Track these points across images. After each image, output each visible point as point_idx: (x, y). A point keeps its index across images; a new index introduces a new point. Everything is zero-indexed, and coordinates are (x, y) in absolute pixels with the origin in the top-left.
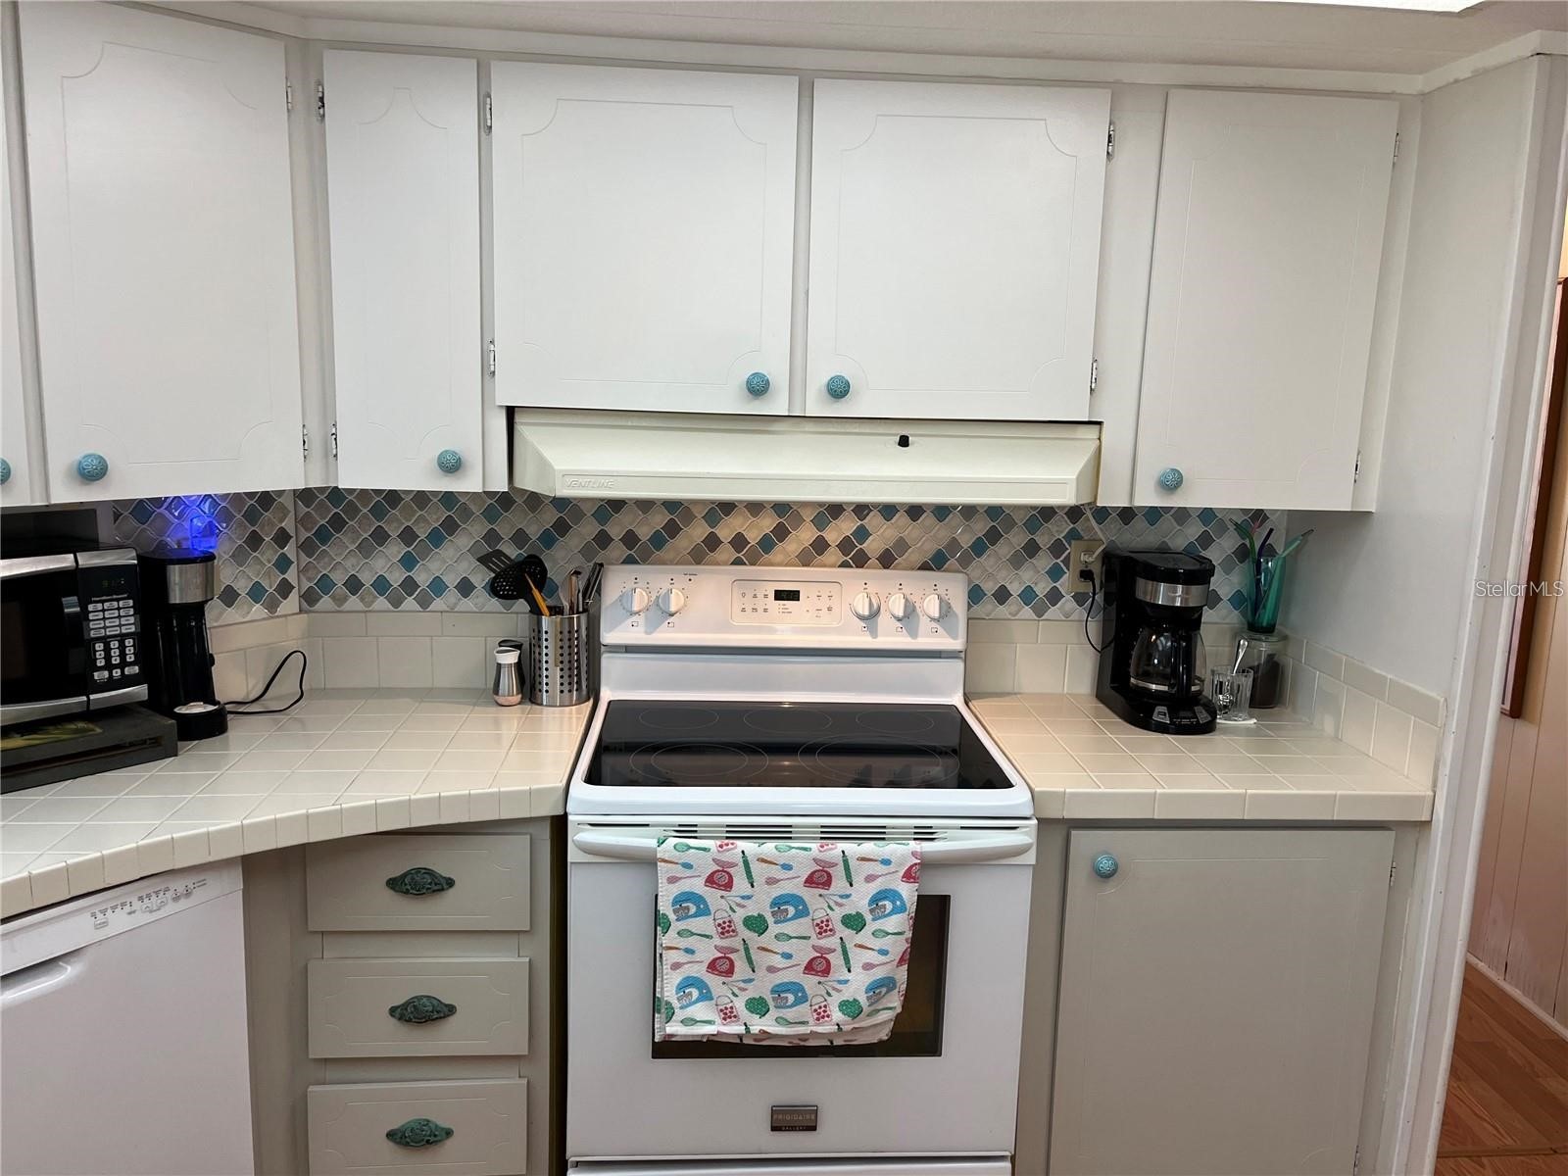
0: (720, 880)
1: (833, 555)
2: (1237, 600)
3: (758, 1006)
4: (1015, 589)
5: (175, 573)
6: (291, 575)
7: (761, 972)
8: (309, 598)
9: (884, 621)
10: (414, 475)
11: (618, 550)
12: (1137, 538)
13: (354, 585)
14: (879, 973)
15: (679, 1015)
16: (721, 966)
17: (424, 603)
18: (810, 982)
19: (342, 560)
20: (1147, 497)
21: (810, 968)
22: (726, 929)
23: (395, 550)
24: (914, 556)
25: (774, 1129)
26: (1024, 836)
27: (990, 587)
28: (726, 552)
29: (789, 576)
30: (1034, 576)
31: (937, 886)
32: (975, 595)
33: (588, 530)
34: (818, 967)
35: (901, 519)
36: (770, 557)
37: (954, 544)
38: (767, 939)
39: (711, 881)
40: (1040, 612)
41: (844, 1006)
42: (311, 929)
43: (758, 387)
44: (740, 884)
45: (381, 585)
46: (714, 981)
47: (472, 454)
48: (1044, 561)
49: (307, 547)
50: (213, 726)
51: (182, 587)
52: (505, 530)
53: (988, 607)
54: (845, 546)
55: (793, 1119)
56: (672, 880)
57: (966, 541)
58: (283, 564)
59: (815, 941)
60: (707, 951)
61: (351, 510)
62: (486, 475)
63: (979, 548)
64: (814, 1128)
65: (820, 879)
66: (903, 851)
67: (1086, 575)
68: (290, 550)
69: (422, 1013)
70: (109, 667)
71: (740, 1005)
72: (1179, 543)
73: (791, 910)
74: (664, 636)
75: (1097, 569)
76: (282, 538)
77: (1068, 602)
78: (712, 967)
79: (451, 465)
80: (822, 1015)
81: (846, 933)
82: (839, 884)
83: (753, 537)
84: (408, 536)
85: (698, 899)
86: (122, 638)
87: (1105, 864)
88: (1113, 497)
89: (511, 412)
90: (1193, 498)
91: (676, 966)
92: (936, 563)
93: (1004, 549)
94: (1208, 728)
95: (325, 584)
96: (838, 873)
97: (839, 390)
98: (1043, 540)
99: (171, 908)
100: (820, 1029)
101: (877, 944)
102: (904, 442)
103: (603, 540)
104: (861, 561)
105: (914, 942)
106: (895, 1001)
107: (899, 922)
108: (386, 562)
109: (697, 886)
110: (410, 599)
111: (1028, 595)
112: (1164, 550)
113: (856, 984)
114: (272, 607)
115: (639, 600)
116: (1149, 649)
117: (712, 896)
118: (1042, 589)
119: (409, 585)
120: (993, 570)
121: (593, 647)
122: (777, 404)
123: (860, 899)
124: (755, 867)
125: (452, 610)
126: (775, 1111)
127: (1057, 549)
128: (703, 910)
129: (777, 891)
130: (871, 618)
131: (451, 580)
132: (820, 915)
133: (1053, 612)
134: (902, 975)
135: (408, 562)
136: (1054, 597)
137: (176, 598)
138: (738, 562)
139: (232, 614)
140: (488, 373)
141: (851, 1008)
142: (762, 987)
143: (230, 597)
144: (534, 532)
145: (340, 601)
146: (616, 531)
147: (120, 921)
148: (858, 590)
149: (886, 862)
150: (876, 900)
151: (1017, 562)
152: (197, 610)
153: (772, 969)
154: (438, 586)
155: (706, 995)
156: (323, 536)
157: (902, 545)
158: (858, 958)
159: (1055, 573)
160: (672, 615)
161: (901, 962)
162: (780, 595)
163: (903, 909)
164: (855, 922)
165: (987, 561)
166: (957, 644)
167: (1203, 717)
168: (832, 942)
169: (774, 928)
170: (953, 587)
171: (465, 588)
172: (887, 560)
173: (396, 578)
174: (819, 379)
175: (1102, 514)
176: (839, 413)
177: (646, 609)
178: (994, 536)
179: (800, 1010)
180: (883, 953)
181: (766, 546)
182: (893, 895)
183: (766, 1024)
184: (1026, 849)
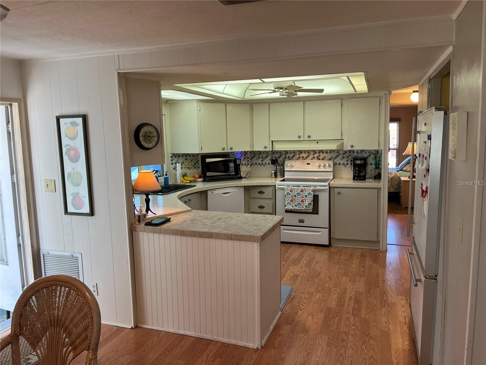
0: (291, 191)
1: (316, 158)
3: (296, 206)
4: (341, 163)
5: (237, 160)
6: (249, 163)
7: (296, 201)
8: (251, 165)
9: (321, 167)
10: (261, 149)
11: (287, 159)
13: (256, 164)
14: (309, 202)
15: (287, 206)
16: (292, 201)
17: (264, 166)
18: (301, 203)
19: (255, 161)
20: (349, 148)
23: (261, 159)
24: (327, 158)
25: (299, 222)
26: (328, 187)
27: (337, 163)
28: (301, 158)
29: (309, 161)
30: (344, 161)
31: (316, 193)
32: (335, 164)
33: (284, 156)
34: (302, 201)
35: (325, 153)
36: (307, 159)
37: (332, 157)
38: (296, 198)
39: (290, 191)
40: (345, 166)
41: (305, 206)
42: (250, 197)
43: (299, 137)
44: (293, 191)
45: (259, 164)
46: (291, 203)
47: (268, 146)
48: (346, 159)
49: (251, 159)
50: (241, 178)
51: (238, 162)
52: (274, 157)
53: (337, 165)
54: (317, 157)
55: (301, 221)
56: (286, 191)
57: (334, 156)
58: (248, 161)
59: (302, 198)
60: (290, 199)
61: (256, 154)
62: (269, 149)
63: (336, 157)
64: (304, 222)
65: (302, 191)
66: (312, 188)
68: (249, 159)
69: (261, 207)
70: (231, 170)
71: (294, 205)
73: (299, 195)
74: (292, 169)
75: (352, 160)
76: (248, 158)
77: (349, 165)
79: (266, 148)
80: (303, 207)
81: (305, 197)
82: (304, 192)
83: (305, 157)
84: (262, 158)
85: (289, 193)
86: (232, 167)
87: (338, 192)
88: (346, 149)
89: (272, 141)
90: (355, 148)
91: (287, 201)
92: (330, 159)
94: (365, 180)
95: (253, 164)
96: (304, 190)
97: (309, 137)
98: (345, 156)
99: (238, 190)
100: (303, 209)
101: (309, 199)
102: (317, 143)
103: (285, 157)
104: (319, 159)
105: (314, 199)
106: (312, 206)
107: (311, 197)
108: (260, 161)
109: (289, 192)
110: (262, 166)
111: (343, 164)
113: (306, 203)
114: (247, 166)
115: (289, 164)
118: (345, 163)
119: (262, 164)
121: (284, 171)
122: (302, 139)
123: (307, 194)
124: (295, 189)
125: (267, 167)
126: (299, 220)
127: (347, 157)
129: (297, 192)
130: (319, 166)
131: (267, 163)
132: (302, 195)
133: (347, 166)
134: (312, 203)
135: (262, 161)
136: (347, 164)
137: (237, 163)
138: (302, 160)
139: (242, 167)
140: (269, 137)
141: (307, 206)
142: (296, 204)
143: (242, 165)
144: (277, 157)
145: (254, 166)
146: (287, 156)
147: (234, 190)
148: (318, 163)
149: (309, 189)
150: (308, 194)
151: (341, 160)
152: (239, 165)
153: (297, 201)
154: (266, 164)
155: (290, 204)
156: (253, 158)
157: (325, 157)
158: (307, 200)
159: (347, 161)
160: (293, 166)
161: (312, 201)
162: (307, 164)
163: (312, 195)
164: (306, 196)
165: (338, 159)
166: (332, 170)
167: (364, 178)
168: (304, 199)
169: (297, 197)
170: (331, 163)
171: (269, 164)
172: (323, 159)
173: (261, 163)
174: (307, 136)
176: (309, 139)
177: (290, 166)
178: (338, 156)
179: (301, 206)
180: (309, 200)
181: (306, 158)
182: (310, 193)
183: (297, 208)
184: (327, 189)
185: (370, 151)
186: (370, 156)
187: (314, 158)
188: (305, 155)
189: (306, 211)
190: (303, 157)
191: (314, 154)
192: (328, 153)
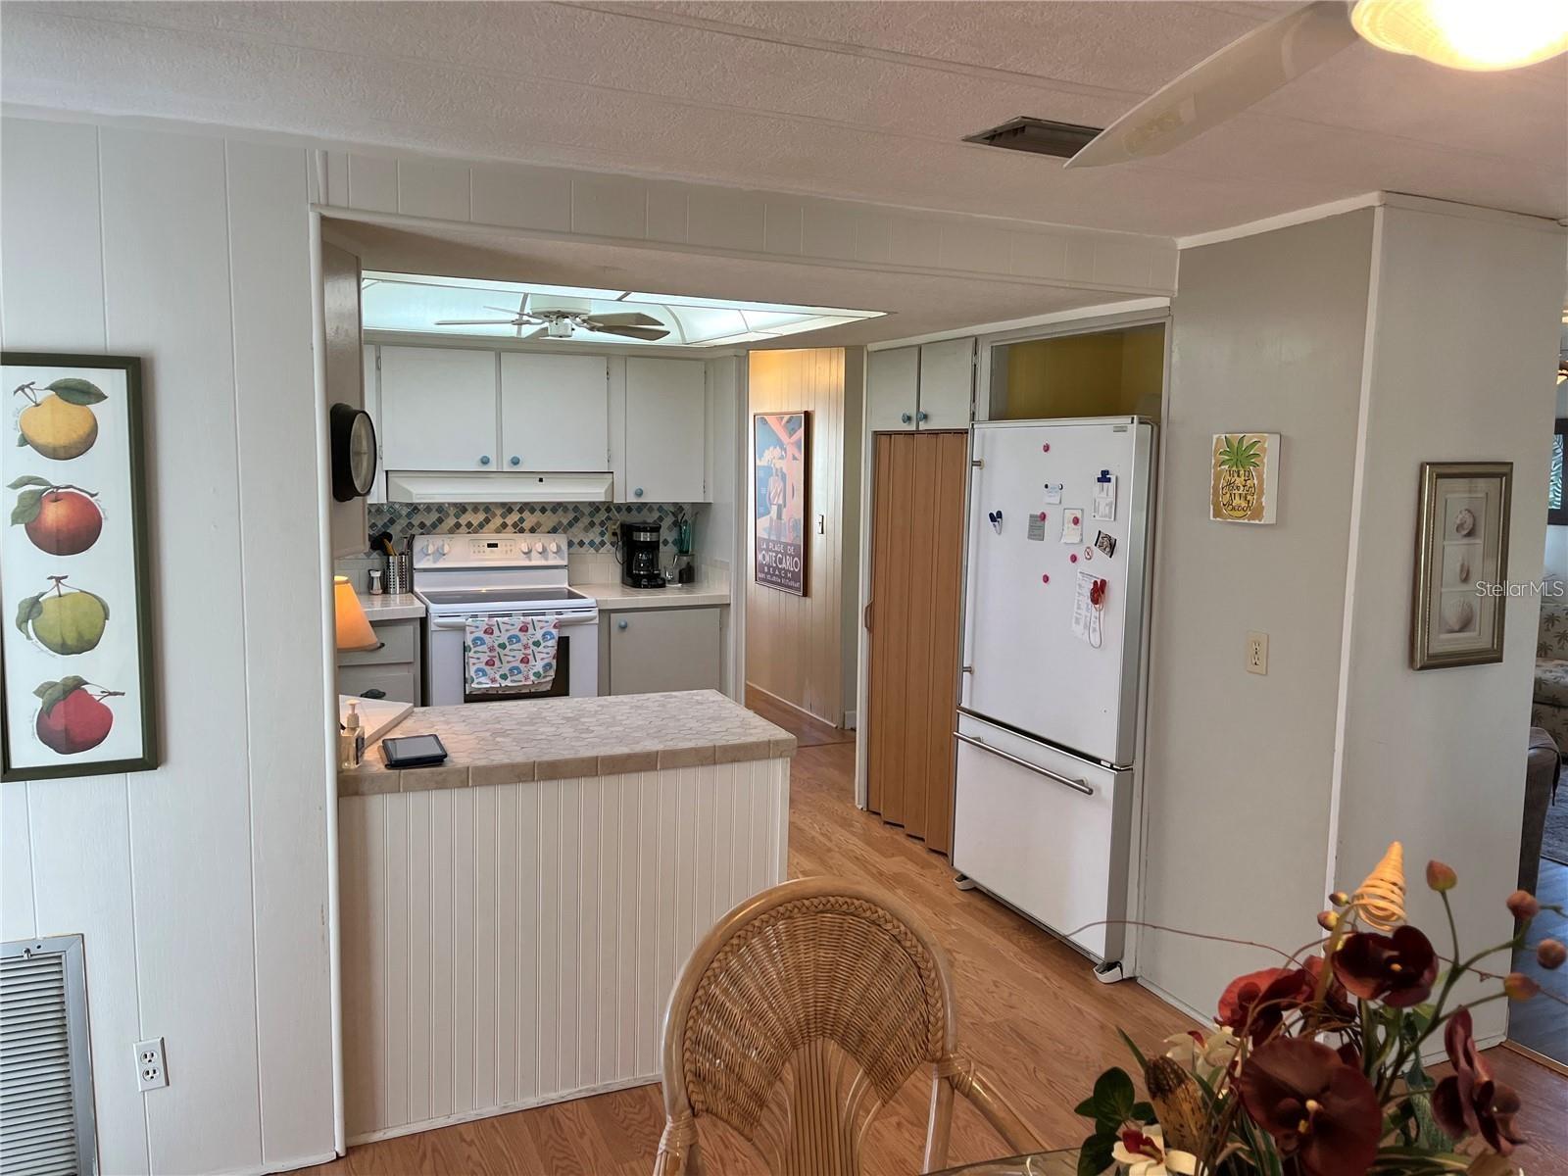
0: (489, 631)
1: (510, 528)
2: (675, 543)
3: (504, 677)
4: (587, 541)
7: (505, 664)
9: (534, 553)
11: (416, 530)
12: (634, 518)
14: (546, 661)
15: (476, 681)
16: (490, 663)
18: (522, 666)
20: (632, 499)
21: (522, 661)
22: (492, 649)
24: (545, 528)
26: (594, 613)
27: (576, 541)
28: (464, 528)
29: (493, 538)
30: (594, 535)
31: (565, 631)
32: (570, 544)
34: (525, 661)
35: (538, 513)
36: (483, 530)
37: (560, 523)
38: (506, 651)
39: (485, 632)
40: (597, 550)
41: (535, 674)
43: (485, 461)
44: (496, 632)
46: (487, 668)
48: (598, 529)
53: (576, 548)
54: (515, 525)
56: (472, 633)
57: (565, 522)
59: (523, 651)
60: (485, 658)
62: (378, 497)
63: (570, 525)
65: (524, 629)
66: (552, 618)
67: (615, 534)
71: (497, 677)
72: (650, 520)
73: (515, 641)
74: (441, 564)
75: (618, 531)
77: (608, 545)
78: (487, 663)
80: (527, 679)
81: (535, 648)
82: (531, 630)
83: (475, 523)
85: (481, 639)
87: (623, 624)
88: (619, 500)
89: (387, 472)
90: (650, 498)
91: (474, 664)
92: (554, 530)
93: (581, 525)
94: (663, 586)
96: (530, 627)
97: (515, 462)
98: (597, 521)
100: (526, 683)
101: (545, 651)
102: (541, 480)
103: (410, 525)
104: (522, 531)
105: (558, 650)
106: (552, 673)
107: (553, 643)
109: (480, 634)
111: (592, 543)
112: (645, 523)
113: (539, 666)
115: (431, 549)
116: (639, 561)
117: (486, 637)
118: (597, 540)
120: (577, 533)
121: (411, 569)
122: (492, 467)
123: (538, 636)
124: (501, 625)
127: (602, 524)
128: (483, 643)
129: (509, 634)
130: (528, 553)
132: (525, 642)
133: (602, 550)
134: (554, 663)
136: (603, 544)
138: (469, 533)
141: (537, 675)
142: (505, 670)
146: (416, 522)
148: (523, 542)
149: (547, 622)
150: (544, 635)
151: (586, 530)
153: (508, 662)
155: (485, 674)
157: (539, 525)
158: (539, 656)
159: (602, 534)
160: (445, 555)
161: (554, 658)
162: (490, 546)
163: (553, 640)
164: (537, 644)
165: (574, 530)
166: (565, 563)
167: (660, 582)
168: (529, 651)
169: (509, 647)
170: (561, 540)
172: (533, 530)
174: (507, 458)
175: (619, 508)
176: (516, 470)
177: (433, 553)
178: (576, 520)
179: (520, 677)
180: (548, 653)
181: (481, 526)
182: (550, 633)
183: (504, 683)
184: (595, 618)
185: (660, 507)
186: (661, 519)
187: (504, 526)
188: (477, 519)
189: (533, 690)
190: (469, 525)
191: (504, 516)
192: (549, 513)
